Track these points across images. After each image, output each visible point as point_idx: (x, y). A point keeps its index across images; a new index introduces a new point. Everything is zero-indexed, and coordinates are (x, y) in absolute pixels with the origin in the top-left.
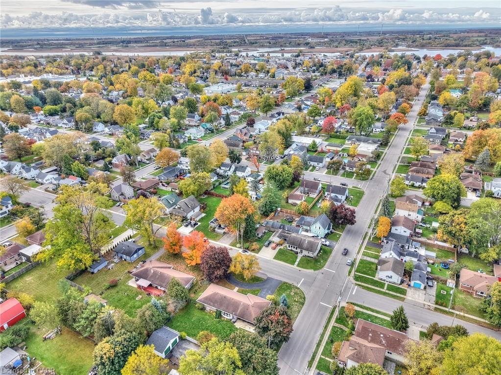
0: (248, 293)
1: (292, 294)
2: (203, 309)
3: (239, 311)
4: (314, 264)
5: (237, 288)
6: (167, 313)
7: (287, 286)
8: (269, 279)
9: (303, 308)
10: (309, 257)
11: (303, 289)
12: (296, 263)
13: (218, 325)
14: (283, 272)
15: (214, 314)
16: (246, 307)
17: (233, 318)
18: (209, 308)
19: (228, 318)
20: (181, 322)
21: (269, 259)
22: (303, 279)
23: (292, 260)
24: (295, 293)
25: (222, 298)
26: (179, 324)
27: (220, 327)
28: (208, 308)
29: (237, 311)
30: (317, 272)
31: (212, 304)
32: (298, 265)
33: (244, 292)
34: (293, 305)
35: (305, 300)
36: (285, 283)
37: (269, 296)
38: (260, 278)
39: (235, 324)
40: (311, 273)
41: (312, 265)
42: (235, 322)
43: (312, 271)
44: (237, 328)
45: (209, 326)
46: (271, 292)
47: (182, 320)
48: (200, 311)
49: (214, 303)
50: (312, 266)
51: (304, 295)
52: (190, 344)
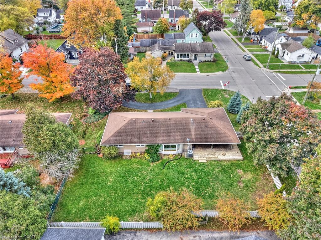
1: (227, 97)
3: (193, 133)
4: (217, 66)
6: (45, 193)
7: (211, 92)
8: (182, 91)
10: (206, 61)
11: (231, 89)
12: (198, 70)
13: (165, 171)
14: (192, 81)
15: (146, 155)
16: (203, 123)
18: (130, 151)
19: (175, 152)
20: (86, 197)
23: (190, 68)
24: (230, 95)
25: (150, 124)
26: (82, 203)
27: (172, 174)
28: (127, 151)
29: (190, 135)
30: (226, 72)
31: (135, 139)
32: (201, 71)
36: (205, 90)
38: (170, 93)
39: (196, 158)
42: (193, 155)
44: (203, 164)
45: (151, 181)
46: (201, 102)
47: (85, 192)
48: (113, 162)
49: (139, 137)
50: (216, 69)
52: (135, 235)
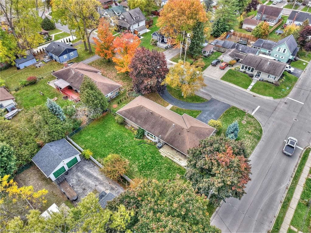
0: (184, 112)
1: (244, 122)
2: (123, 123)
3: (168, 134)
4: (275, 90)
5: (170, 106)
7: (236, 112)
8: (212, 100)
9: (259, 144)
10: (268, 82)
11: (258, 118)
12: (250, 87)
13: (137, 147)
14: (233, 95)
15: (136, 132)
16: (179, 131)
17: (159, 142)
18: (131, 124)
19: (153, 140)
20: (92, 136)
21: (215, 79)
22: (259, 107)
23: (244, 83)
24: (248, 123)
25: (148, 114)
26: (88, 137)
27: (139, 150)
29: (165, 134)
30: (278, 100)
31: (134, 119)
32: (252, 90)
33: (179, 112)
34: (244, 137)
35: (261, 133)
36: (234, 108)
37: (212, 121)
38: (201, 98)
39: (161, 150)
40: (271, 101)
41: (271, 91)
42: (161, 147)
43: (271, 98)
44: (162, 157)
45: (125, 147)
46: (215, 116)
47: (93, 133)
48: (119, 126)
49: (136, 119)
50: (271, 93)
51: (260, 126)
52: (94, 166)
